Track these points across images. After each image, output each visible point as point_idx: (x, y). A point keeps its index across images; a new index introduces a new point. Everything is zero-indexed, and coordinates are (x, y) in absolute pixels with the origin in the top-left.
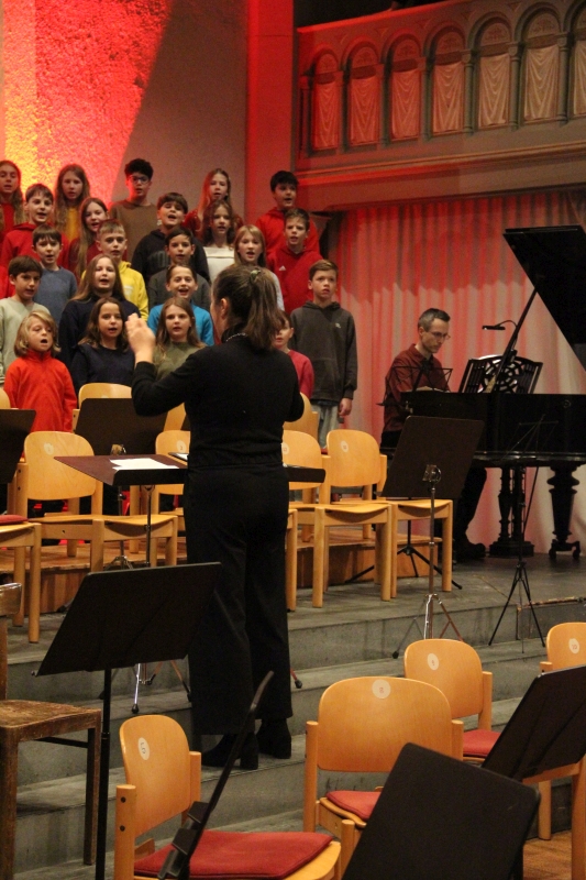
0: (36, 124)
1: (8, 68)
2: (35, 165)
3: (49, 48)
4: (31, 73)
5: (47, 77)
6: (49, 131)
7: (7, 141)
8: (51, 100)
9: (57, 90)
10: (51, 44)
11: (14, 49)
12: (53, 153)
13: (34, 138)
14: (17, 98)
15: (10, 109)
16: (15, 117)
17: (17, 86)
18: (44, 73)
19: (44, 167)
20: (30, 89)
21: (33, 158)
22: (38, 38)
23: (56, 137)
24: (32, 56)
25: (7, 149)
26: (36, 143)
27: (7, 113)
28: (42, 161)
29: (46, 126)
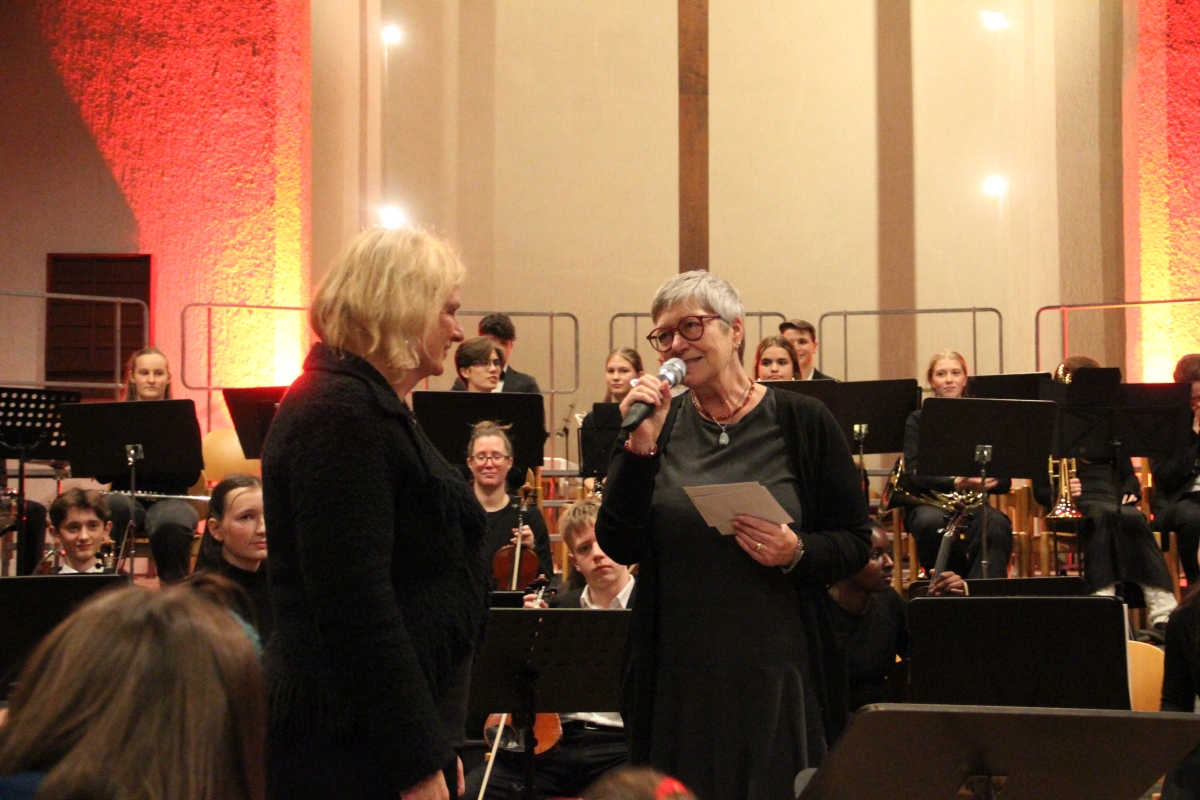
0: (1168, 186)
1: (1141, 137)
2: (1167, 226)
3: (1184, 109)
4: (1162, 139)
5: (1183, 138)
6: (1185, 191)
7: (1141, 208)
8: (1187, 160)
9: (1196, 149)
10: (1188, 104)
11: (1147, 118)
12: (1191, 211)
13: (1166, 200)
14: (1151, 165)
15: (1144, 176)
16: (1148, 183)
17: (1150, 153)
18: (1178, 135)
19: (1178, 226)
20: (1161, 153)
21: (1165, 219)
22: (1170, 103)
23: (1194, 195)
24: (1164, 121)
25: (1141, 215)
26: (1167, 205)
27: (1141, 180)
28: (1176, 221)
29: (1181, 186)
